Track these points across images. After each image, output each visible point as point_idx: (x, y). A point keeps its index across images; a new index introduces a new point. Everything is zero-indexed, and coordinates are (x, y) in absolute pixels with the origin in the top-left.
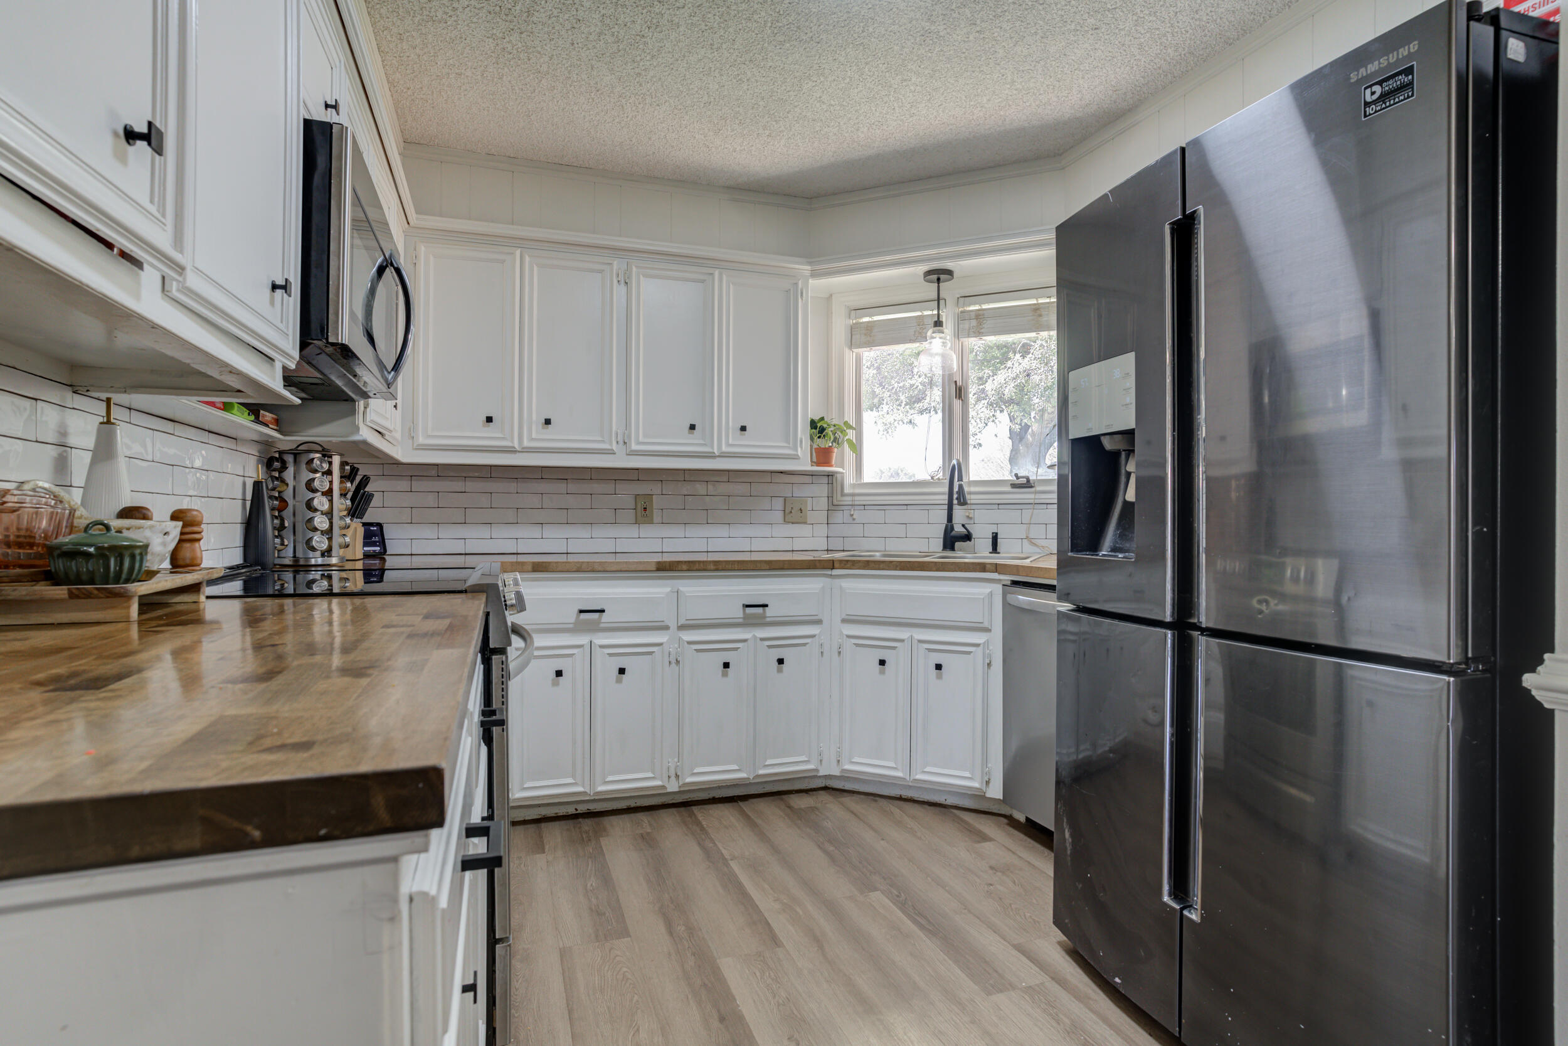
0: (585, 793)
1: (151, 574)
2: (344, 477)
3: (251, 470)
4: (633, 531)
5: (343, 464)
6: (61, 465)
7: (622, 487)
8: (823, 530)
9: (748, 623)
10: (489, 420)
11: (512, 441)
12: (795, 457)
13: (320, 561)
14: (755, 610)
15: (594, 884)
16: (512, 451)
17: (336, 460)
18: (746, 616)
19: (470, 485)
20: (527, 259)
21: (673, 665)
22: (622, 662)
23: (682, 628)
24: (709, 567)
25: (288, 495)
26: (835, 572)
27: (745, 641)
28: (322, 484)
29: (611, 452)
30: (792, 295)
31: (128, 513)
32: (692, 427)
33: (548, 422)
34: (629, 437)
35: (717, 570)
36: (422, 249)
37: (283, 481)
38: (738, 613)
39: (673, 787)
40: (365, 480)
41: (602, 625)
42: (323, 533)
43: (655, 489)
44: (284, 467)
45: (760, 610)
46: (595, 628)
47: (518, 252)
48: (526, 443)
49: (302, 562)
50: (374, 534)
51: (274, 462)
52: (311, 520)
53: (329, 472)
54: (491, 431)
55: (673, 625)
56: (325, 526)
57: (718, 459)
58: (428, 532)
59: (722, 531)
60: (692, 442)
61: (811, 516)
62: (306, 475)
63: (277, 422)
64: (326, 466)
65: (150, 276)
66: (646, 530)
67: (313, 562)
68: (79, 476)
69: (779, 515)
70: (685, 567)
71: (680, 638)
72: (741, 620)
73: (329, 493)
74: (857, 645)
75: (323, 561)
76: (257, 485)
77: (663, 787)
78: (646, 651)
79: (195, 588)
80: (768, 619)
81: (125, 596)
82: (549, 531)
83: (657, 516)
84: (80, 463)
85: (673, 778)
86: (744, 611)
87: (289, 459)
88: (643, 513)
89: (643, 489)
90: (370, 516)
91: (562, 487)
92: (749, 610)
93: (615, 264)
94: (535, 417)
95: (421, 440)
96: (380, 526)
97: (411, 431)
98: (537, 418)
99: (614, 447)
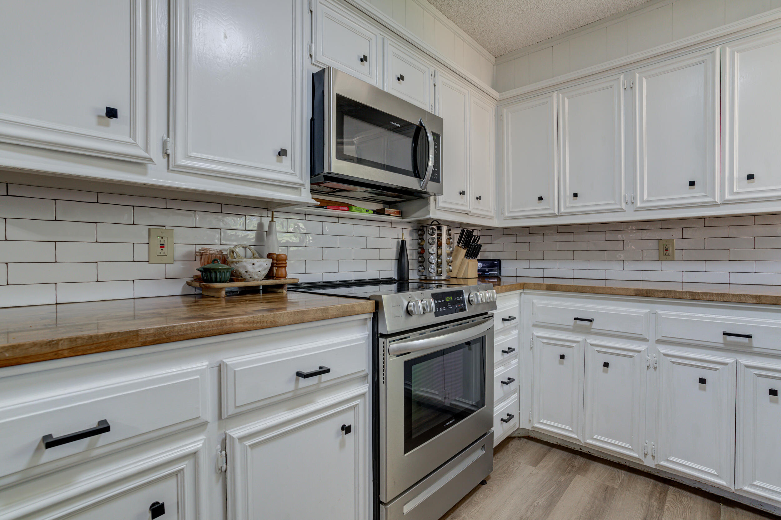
0: (578, 440)
4: (657, 265)
7: (647, 235)
9: (729, 348)
10: (540, 199)
11: (554, 210)
13: (437, 278)
15: (540, 503)
16: (555, 216)
17: (444, 228)
18: (726, 343)
20: (561, 96)
21: (651, 369)
22: (607, 359)
23: (659, 342)
24: (685, 296)
25: (424, 247)
27: (725, 363)
29: (622, 211)
32: (692, 183)
33: (576, 195)
34: (635, 198)
35: (694, 299)
36: (505, 111)
37: (423, 240)
39: (649, 463)
41: (592, 330)
43: (677, 234)
44: (423, 233)
45: (746, 340)
46: (588, 332)
47: (555, 94)
48: (563, 210)
49: (428, 278)
50: (495, 265)
51: (419, 231)
52: (429, 258)
53: (440, 235)
54: (542, 205)
55: (653, 339)
56: (435, 261)
57: (722, 207)
58: (525, 264)
60: (693, 196)
62: (428, 237)
63: (400, 213)
66: (667, 265)
67: (433, 278)
70: (661, 295)
71: (658, 350)
72: (721, 345)
75: (438, 278)
76: (402, 242)
77: (639, 459)
78: (627, 354)
80: (755, 350)
82: (593, 265)
83: (678, 254)
85: (649, 457)
86: (724, 339)
88: (665, 253)
89: (664, 235)
90: (483, 255)
91: (602, 236)
92: (729, 338)
93: (622, 77)
94: (568, 193)
95: (506, 214)
96: (499, 261)
97: (500, 210)
98: (570, 194)
99: (623, 206)
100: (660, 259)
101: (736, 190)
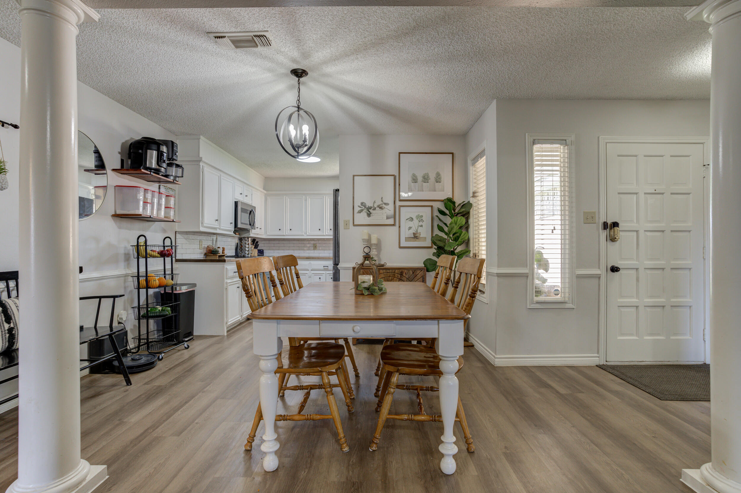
1: (219, 254)
3: (236, 241)
4: (312, 252)
5: (251, 239)
6: (213, 243)
7: (309, 242)
9: (325, 270)
10: (280, 230)
13: (247, 256)
16: (284, 235)
19: (280, 242)
20: (287, 197)
21: (310, 278)
23: (311, 270)
25: (243, 245)
27: (324, 273)
28: (247, 243)
29: (303, 235)
31: (218, 248)
32: (320, 229)
33: (291, 230)
34: (307, 232)
36: (268, 198)
37: (242, 242)
38: (322, 268)
42: (248, 251)
43: (317, 242)
44: (242, 240)
45: (327, 267)
47: (285, 197)
48: (287, 234)
49: (244, 256)
50: (262, 252)
51: (241, 239)
52: (245, 249)
53: (249, 241)
54: (280, 232)
56: (248, 250)
57: (326, 236)
58: (272, 251)
60: (320, 233)
62: (245, 242)
63: (239, 234)
64: (248, 240)
65: (218, 229)
66: (316, 251)
68: (214, 244)
71: (311, 272)
73: (249, 244)
76: (237, 243)
78: (304, 274)
79: (224, 256)
80: (329, 269)
81: (217, 255)
82: (295, 252)
84: (214, 242)
87: (243, 239)
88: (315, 247)
89: (315, 242)
90: (259, 248)
91: (298, 242)
92: (325, 267)
93: (304, 197)
94: (288, 228)
95: (268, 234)
96: (263, 250)
97: (266, 232)
98: (289, 229)
99: (304, 234)
100: (314, 250)
101: (328, 232)
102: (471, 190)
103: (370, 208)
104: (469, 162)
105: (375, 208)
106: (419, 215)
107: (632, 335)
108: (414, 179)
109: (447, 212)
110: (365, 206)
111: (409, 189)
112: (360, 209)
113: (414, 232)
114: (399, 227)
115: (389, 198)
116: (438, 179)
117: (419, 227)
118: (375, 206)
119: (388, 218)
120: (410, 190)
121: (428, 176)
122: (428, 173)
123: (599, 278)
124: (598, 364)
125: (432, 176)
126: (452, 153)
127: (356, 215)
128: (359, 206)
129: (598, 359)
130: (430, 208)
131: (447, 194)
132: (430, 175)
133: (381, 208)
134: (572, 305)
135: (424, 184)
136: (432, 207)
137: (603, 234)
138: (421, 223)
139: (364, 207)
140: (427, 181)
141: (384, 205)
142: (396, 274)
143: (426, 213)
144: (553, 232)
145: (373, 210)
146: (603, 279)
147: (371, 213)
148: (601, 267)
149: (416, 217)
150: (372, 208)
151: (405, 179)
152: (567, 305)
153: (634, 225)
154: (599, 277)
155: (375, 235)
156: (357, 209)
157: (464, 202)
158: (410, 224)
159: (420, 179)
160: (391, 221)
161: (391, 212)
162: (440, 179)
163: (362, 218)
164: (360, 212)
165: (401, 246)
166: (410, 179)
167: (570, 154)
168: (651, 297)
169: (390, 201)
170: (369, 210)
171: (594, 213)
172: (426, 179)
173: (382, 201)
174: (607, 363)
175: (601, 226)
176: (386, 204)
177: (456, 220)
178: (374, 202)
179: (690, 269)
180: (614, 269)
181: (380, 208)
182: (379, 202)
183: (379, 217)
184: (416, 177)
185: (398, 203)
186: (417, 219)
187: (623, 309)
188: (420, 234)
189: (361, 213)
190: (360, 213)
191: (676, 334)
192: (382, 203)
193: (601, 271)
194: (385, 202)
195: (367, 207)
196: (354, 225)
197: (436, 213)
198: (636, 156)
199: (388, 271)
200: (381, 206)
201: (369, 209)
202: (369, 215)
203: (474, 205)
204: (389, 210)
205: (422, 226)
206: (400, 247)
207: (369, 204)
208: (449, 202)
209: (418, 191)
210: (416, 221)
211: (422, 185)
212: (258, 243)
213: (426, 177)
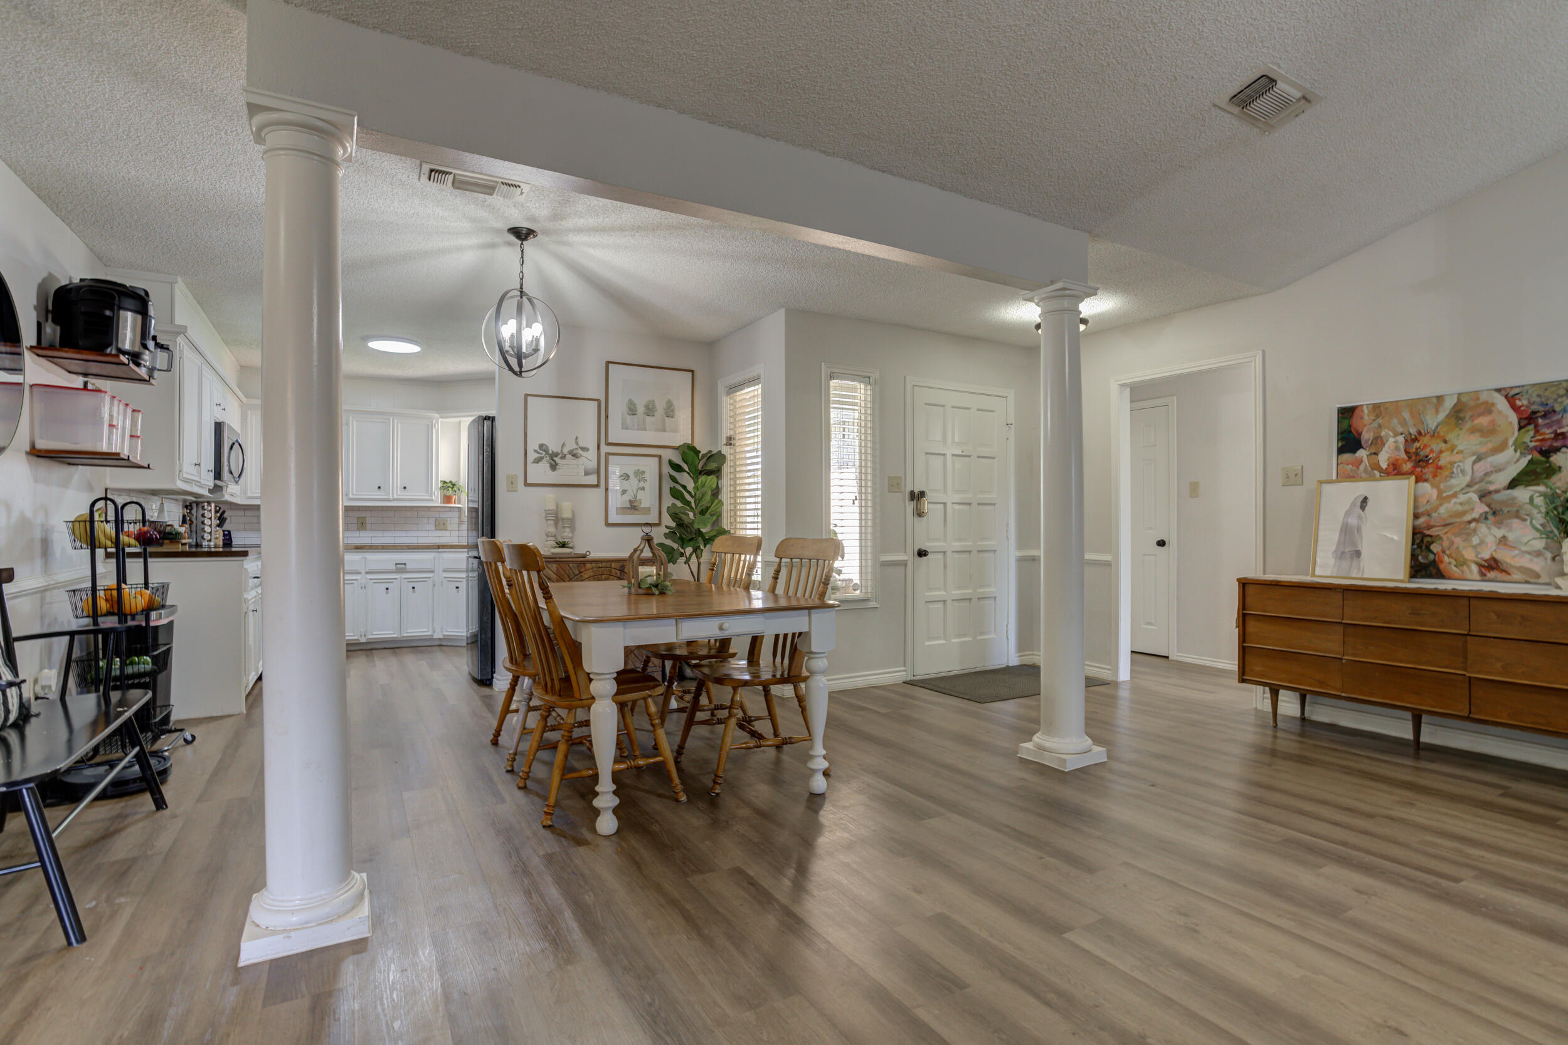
2: (216, 512)
4: (356, 534)
5: (216, 507)
7: (350, 514)
8: (456, 533)
9: (398, 571)
12: (432, 500)
14: (401, 568)
17: (213, 505)
18: (397, 568)
21: (363, 588)
23: (367, 573)
24: (379, 548)
25: (194, 519)
26: (440, 550)
27: (396, 579)
28: (207, 514)
30: (429, 428)
32: (379, 487)
34: (348, 492)
35: (383, 549)
36: (249, 413)
37: (192, 514)
38: (393, 567)
39: (363, 640)
40: (224, 512)
42: (208, 533)
43: (367, 514)
45: (403, 566)
50: (227, 533)
51: (188, 506)
52: (203, 528)
53: (211, 510)
55: (363, 572)
56: (208, 530)
57: (393, 501)
59: (403, 534)
60: (379, 495)
61: (449, 527)
62: (201, 512)
64: (209, 508)
66: (363, 533)
69: (433, 527)
70: (368, 548)
71: (366, 577)
72: (394, 570)
73: (210, 518)
74: (449, 581)
75: (208, 543)
76: (184, 516)
77: (358, 640)
80: (407, 570)
81: (179, 542)
83: (368, 526)
85: (363, 636)
86: (395, 566)
88: (361, 525)
89: (362, 514)
90: (225, 527)
92: (398, 566)
100: (360, 530)
102: (725, 433)
103: (556, 455)
104: (721, 389)
105: (565, 455)
106: (638, 470)
107: (939, 638)
108: (630, 409)
109: (685, 467)
110: (546, 451)
111: (622, 424)
112: (537, 455)
113: (631, 498)
114: (607, 489)
115: (589, 439)
116: (670, 412)
117: (639, 491)
118: (565, 451)
119: (586, 474)
120: (625, 427)
121: (654, 406)
122: (653, 401)
123: (906, 565)
124: (904, 679)
125: (660, 406)
126: (692, 372)
127: (530, 466)
128: (536, 451)
129: (904, 673)
130: (657, 459)
131: (682, 437)
132: (657, 404)
133: (575, 456)
134: (875, 603)
135: (648, 418)
136: (660, 457)
137: (910, 506)
138: (642, 484)
139: (544, 453)
140: (652, 414)
141: (580, 452)
142: (613, 570)
143: (650, 467)
144: (854, 503)
145: (561, 458)
146: (910, 566)
147: (557, 464)
148: (907, 551)
149: (635, 473)
150: (560, 456)
151: (617, 409)
152: (871, 603)
153: (941, 497)
154: (904, 564)
155: (568, 503)
156: (532, 456)
157: (710, 451)
158: (626, 485)
159: (641, 409)
160: (592, 479)
161: (593, 464)
162: (673, 411)
163: (540, 472)
164: (537, 461)
165: (610, 521)
166: (625, 408)
167: (873, 396)
168: (959, 588)
169: (591, 443)
170: (555, 459)
171: (900, 478)
172: (650, 410)
173: (577, 443)
174: (915, 678)
175: (907, 496)
176: (583, 449)
177: (704, 480)
178: (563, 445)
179: (995, 551)
180: (922, 553)
181: (573, 456)
182: (570, 446)
183: (571, 470)
184: (634, 405)
185: (605, 449)
186: (636, 476)
187: (931, 606)
188: (641, 503)
189: (540, 463)
190: (538, 463)
191: (982, 633)
192: (576, 447)
193: (908, 556)
194: (581, 444)
195: (550, 452)
196: (526, 484)
197: (667, 469)
198: (943, 406)
199: (600, 565)
200: (575, 452)
201: (553, 456)
202: (554, 467)
203: (729, 457)
204: (589, 459)
205: (643, 489)
206: (608, 525)
207: (553, 447)
208: (689, 451)
209: (638, 430)
210: (633, 480)
211: (644, 420)
212: (225, 515)
213: (651, 406)
